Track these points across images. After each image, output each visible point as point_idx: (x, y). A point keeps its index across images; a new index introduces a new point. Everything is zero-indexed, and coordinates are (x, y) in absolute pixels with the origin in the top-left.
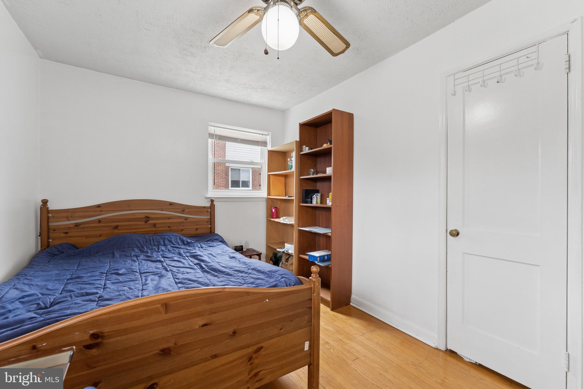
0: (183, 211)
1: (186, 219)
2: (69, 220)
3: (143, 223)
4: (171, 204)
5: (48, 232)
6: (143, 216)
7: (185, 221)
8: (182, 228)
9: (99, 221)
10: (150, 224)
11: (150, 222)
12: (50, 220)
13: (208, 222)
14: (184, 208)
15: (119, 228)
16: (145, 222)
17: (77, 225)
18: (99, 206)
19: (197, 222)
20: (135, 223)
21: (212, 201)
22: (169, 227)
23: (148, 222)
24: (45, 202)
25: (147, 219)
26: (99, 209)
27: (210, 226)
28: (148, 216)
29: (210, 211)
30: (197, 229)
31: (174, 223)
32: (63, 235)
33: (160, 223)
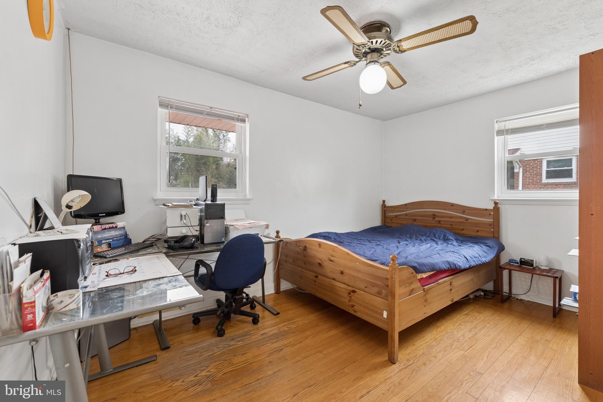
0: (464, 212)
1: (467, 219)
2: (393, 213)
3: (431, 219)
4: (453, 205)
5: (385, 219)
6: (431, 214)
7: (465, 221)
8: (463, 227)
9: (406, 215)
10: (436, 220)
11: (436, 219)
12: (386, 212)
13: (490, 225)
14: (464, 209)
15: (416, 221)
16: (433, 219)
17: (396, 216)
18: (406, 205)
19: (477, 224)
20: (426, 218)
21: (496, 203)
22: (451, 225)
23: (435, 219)
24: (384, 201)
25: (434, 216)
26: (405, 207)
27: (492, 230)
28: (435, 214)
29: (493, 214)
30: (478, 231)
31: (455, 222)
32: (390, 221)
33: (444, 221)
